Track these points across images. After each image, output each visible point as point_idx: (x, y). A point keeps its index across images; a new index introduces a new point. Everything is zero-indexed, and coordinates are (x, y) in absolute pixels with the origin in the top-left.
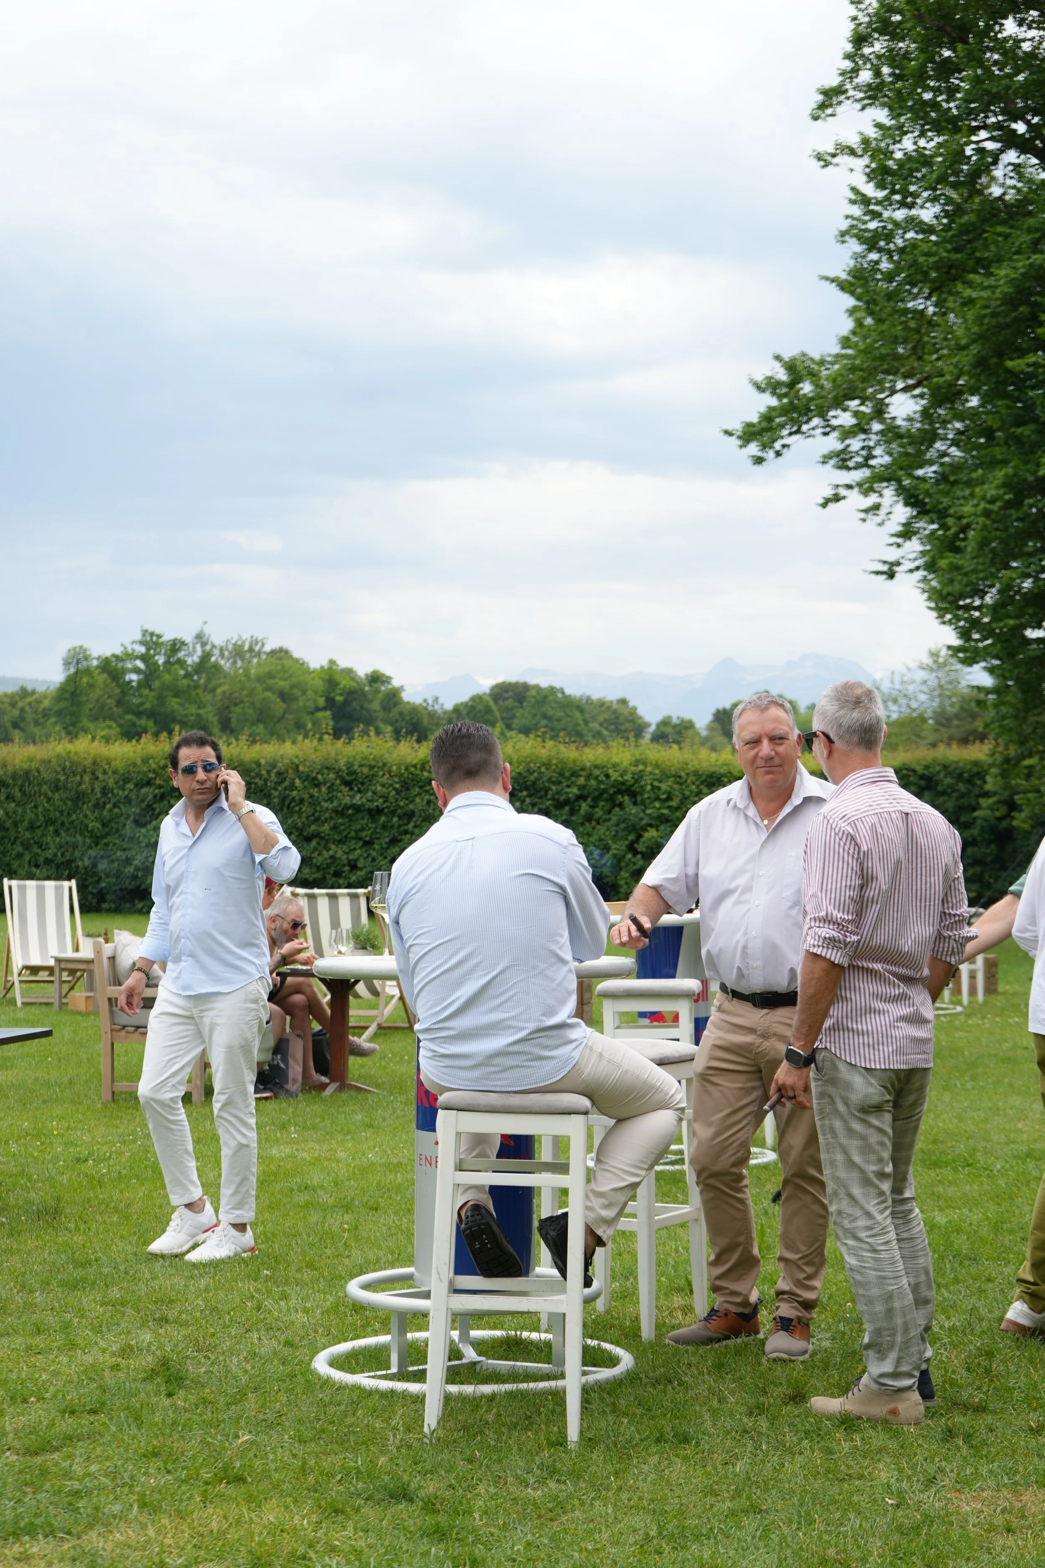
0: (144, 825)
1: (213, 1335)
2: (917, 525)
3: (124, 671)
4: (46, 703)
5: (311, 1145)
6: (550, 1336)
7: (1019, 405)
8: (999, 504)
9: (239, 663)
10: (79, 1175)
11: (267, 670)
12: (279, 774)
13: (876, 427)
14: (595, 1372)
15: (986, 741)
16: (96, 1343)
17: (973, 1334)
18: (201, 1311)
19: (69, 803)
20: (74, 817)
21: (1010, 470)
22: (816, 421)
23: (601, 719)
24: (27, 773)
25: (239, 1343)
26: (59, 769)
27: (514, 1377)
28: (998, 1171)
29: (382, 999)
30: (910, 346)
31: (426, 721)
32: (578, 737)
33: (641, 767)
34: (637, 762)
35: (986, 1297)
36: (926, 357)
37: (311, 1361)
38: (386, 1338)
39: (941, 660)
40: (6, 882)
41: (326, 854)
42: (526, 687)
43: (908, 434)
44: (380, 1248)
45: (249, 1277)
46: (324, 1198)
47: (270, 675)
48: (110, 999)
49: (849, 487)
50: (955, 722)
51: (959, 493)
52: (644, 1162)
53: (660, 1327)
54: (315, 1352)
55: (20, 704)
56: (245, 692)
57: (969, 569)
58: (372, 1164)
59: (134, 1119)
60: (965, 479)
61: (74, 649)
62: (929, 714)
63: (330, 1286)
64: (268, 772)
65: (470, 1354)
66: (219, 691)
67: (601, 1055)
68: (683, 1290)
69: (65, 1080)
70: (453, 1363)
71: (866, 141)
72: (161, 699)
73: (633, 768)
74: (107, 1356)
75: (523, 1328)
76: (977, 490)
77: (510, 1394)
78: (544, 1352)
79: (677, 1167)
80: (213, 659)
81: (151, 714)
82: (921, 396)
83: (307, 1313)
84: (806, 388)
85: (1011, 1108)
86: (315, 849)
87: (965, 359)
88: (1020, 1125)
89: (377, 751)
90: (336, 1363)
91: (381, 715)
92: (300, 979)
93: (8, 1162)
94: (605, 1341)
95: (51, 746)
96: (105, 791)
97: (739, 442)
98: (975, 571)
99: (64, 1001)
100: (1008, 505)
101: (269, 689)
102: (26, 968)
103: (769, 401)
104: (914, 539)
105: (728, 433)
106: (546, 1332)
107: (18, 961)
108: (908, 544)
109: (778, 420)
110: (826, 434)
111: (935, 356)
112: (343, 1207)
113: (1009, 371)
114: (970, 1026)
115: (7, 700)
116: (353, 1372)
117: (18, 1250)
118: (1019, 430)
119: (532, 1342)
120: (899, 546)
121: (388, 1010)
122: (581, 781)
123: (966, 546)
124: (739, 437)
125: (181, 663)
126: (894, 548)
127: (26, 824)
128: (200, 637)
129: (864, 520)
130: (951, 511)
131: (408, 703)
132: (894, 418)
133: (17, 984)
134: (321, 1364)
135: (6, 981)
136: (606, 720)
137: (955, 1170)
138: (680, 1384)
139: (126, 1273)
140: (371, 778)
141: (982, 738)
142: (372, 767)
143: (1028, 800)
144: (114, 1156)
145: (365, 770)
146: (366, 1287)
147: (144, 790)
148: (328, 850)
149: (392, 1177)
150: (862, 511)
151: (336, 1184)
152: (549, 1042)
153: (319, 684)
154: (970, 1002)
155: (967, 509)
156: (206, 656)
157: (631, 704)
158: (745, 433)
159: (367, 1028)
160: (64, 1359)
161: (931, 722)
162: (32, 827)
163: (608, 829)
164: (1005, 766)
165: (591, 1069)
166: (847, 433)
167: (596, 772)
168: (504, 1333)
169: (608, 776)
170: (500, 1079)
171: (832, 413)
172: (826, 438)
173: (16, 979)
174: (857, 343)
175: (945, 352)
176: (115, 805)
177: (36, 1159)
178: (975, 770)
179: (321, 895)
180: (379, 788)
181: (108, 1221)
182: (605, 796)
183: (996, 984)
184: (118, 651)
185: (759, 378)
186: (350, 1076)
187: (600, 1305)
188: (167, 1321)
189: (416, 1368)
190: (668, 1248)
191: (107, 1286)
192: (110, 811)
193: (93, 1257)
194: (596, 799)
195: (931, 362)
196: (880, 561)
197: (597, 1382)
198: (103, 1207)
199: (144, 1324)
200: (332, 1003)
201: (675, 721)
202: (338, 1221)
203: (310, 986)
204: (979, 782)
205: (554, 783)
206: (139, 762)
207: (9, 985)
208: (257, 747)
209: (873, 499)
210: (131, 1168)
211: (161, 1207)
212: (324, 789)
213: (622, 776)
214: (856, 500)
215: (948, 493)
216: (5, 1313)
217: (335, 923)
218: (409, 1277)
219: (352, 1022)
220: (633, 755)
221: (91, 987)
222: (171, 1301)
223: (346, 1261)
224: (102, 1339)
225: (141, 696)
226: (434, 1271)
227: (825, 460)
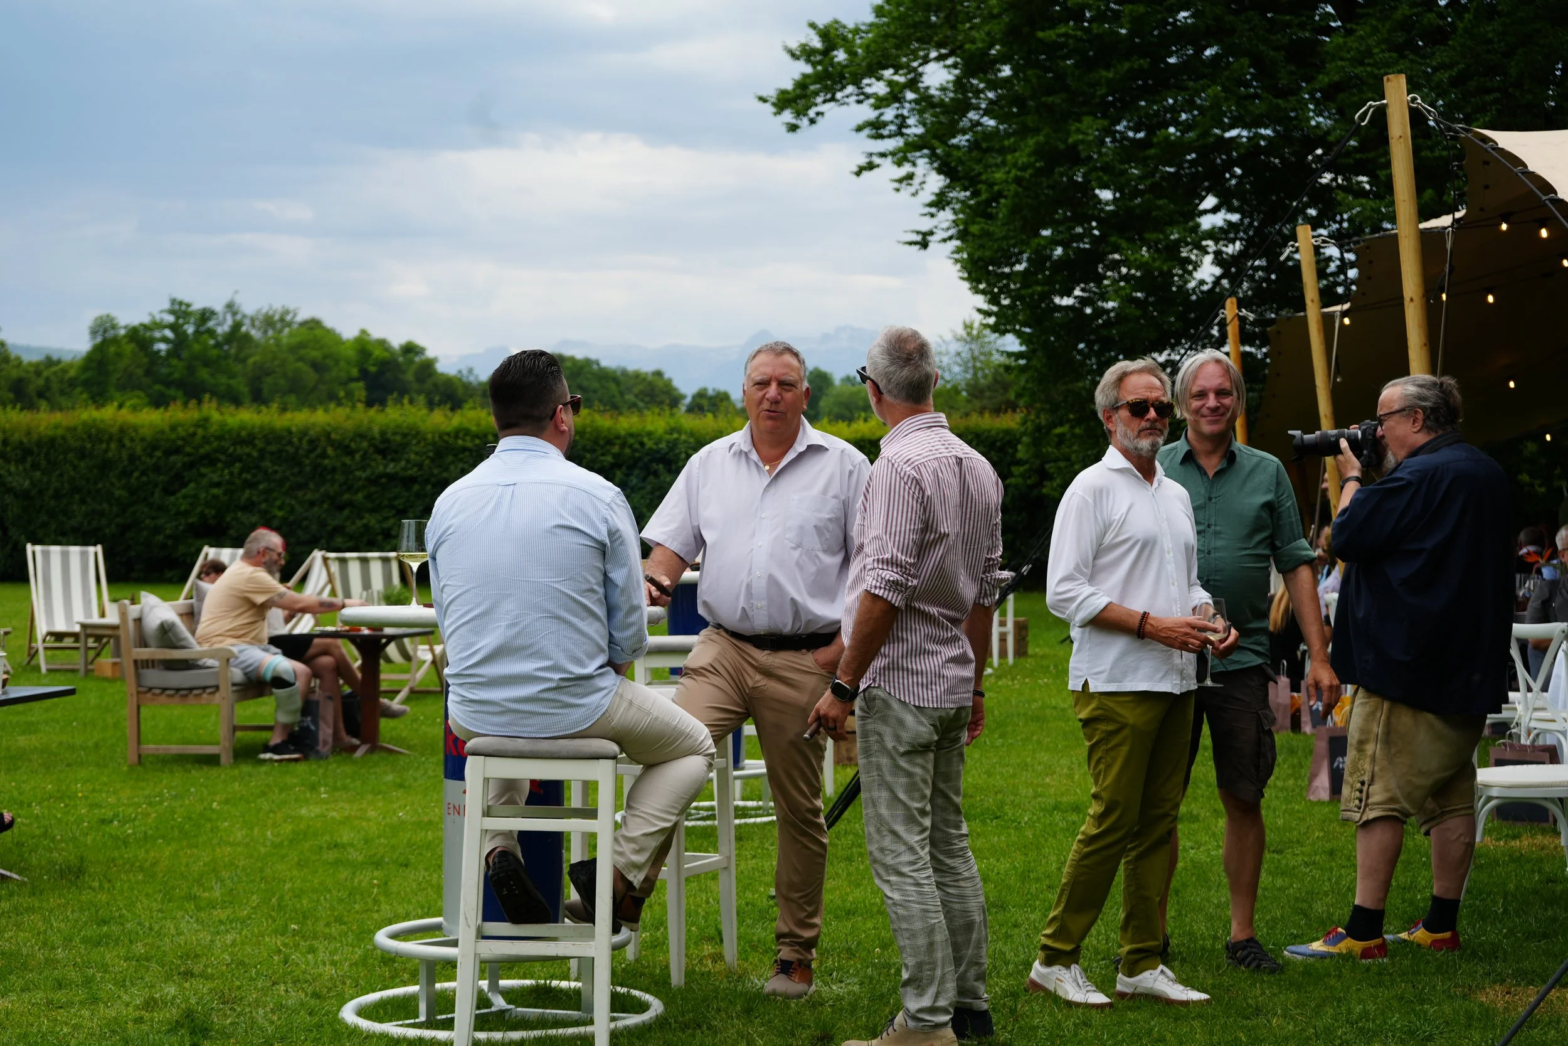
0: (173, 493)
1: (239, 988)
2: (951, 195)
3: (153, 340)
4: (72, 373)
5: (341, 804)
6: (579, 984)
7: (1051, 75)
8: (1030, 171)
9: (270, 333)
10: (104, 836)
11: (298, 339)
12: (311, 441)
13: (910, 95)
14: (624, 1018)
15: (1018, 410)
16: (119, 997)
17: (998, 977)
18: (228, 965)
19: (95, 471)
20: (100, 485)
21: (1041, 138)
22: (850, 89)
23: (636, 390)
24: (52, 441)
25: (266, 995)
26: (85, 436)
27: (542, 1023)
28: (1026, 823)
29: (414, 663)
30: (942, 15)
31: (460, 392)
32: (614, 407)
33: (675, 436)
34: (672, 431)
35: (1012, 942)
36: (960, 26)
37: (339, 1011)
38: (415, 988)
39: (975, 332)
40: (29, 547)
41: (359, 523)
43: (941, 104)
44: (409, 902)
45: (276, 932)
46: (355, 855)
47: (302, 345)
48: (136, 662)
49: (883, 155)
50: (988, 394)
51: (991, 161)
52: (674, 807)
53: (689, 974)
54: (344, 1002)
55: (45, 374)
56: (277, 362)
57: (1000, 235)
58: (403, 823)
59: (161, 781)
60: (997, 146)
61: (101, 318)
62: (963, 385)
63: (359, 940)
64: (300, 440)
65: (499, 1002)
66: (251, 361)
67: (631, 703)
68: (713, 939)
69: (90, 744)
70: (482, 1011)
72: (191, 369)
73: (668, 437)
74: (130, 1009)
75: (552, 977)
76: (1009, 157)
77: (538, 1040)
78: (574, 1000)
79: (709, 823)
80: (244, 329)
81: (181, 384)
82: (955, 66)
83: (335, 966)
84: (841, 56)
85: (1040, 764)
86: (348, 518)
87: (996, 27)
88: (1048, 780)
89: (411, 420)
90: (362, 1012)
91: (415, 386)
92: (328, 640)
93: (31, 824)
94: (635, 988)
95: (76, 413)
96: (132, 458)
97: (773, 110)
98: (1005, 238)
99: (90, 667)
100: (1039, 172)
101: (301, 359)
102: (50, 634)
103: (803, 68)
104: (947, 209)
105: (763, 100)
106: (576, 980)
107: (42, 628)
108: (942, 213)
109: (812, 88)
110: (859, 102)
111: (968, 25)
112: (372, 863)
113: (1040, 41)
114: (1000, 687)
115: (32, 369)
116: (381, 1021)
117: (39, 908)
118: (1050, 99)
119: (561, 990)
120: (932, 215)
121: (420, 674)
123: (997, 213)
124: (774, 104)
125: (211, 333)
126: (928, 218)
127: (51, 492)
128: (230, 307)
129: (898, 190)
130: (984, 177)
131: (442, 374)
132: (928, 88)
133: (41, 651)
134: (348, 1014)
135: (30, 648)
136: (641, 392)
137: (983, 822)
138: (708, 1028)
139: (151, 929)
140: (404, 446)
141: (1013, 407)
142: (405, 435)
143: (1060, 468)
144: (140, 817)
145: (398, 438)
146: (394, 936)
147: (173, 458)
148: (361, 518)
149: (423, 834)
150: (896, 181)
151: (366, 842)
152: (579, 690)
153: (351, 354)
154: (1000, 664)
155: (999, 175)
156: (237, 326)
157: (667, 376)
158: (779, 100)
159: (398, 692)
160: (86, 1013)
161: (964, 394)
162: (57, 495)
163: (642, 498)
164: (1037, 434)
165: (622, 716)
166: (881, 103)
167: (631, 441)
168: (533, 982)
169: (642, 444)
170: (528, 726)
171: (866, 81)
172: (860, 106)
173: (39, 645)
174: (890, 12)
175: (977, 21)
176: (143, 473)
177: (59, 821)
178: (1007, 438)
179: (352, 559)
180: (413, 456)
181: (133, 879)
182: (640, 464)
183: (1026, 646)
184: (146, 320)
185: (794, 45)
186: (381, 738)
187: (630, 952)
188: (192, 975)
189: (444, 1017)
190: (698, 899)
191: (131, 942)
192: (138, 478)
193: (117, 914)
194: (631, 467)
195: (964, 31)
196: (913, 231)
197: (626, 1028)
198: (127, 867)
199: (168, 978)
200: (362, 668)
201: (710, 392)
202: (368, 878)
203: (338, 647)
204: (1010, 451)
205: (589, 451)
206: (167, 429)
207: (33, 652)
208: (288, 415)
209: (907, 168)
210: (157, 828)
211: (187, 865)
212: (358, 457)
213: (656, 444)
214: (889, 170)
215: (979, 161)
216: (26, 969)
217: (367, 584)
218: (438, 928)
219: (384, 686)
220: (668, 423)
221: (117, 653)
222: (197, 956)
223: (376, 916)
224: (126, 993)
225: (169, 366)
226: (462, 917)
227: (859, 129)
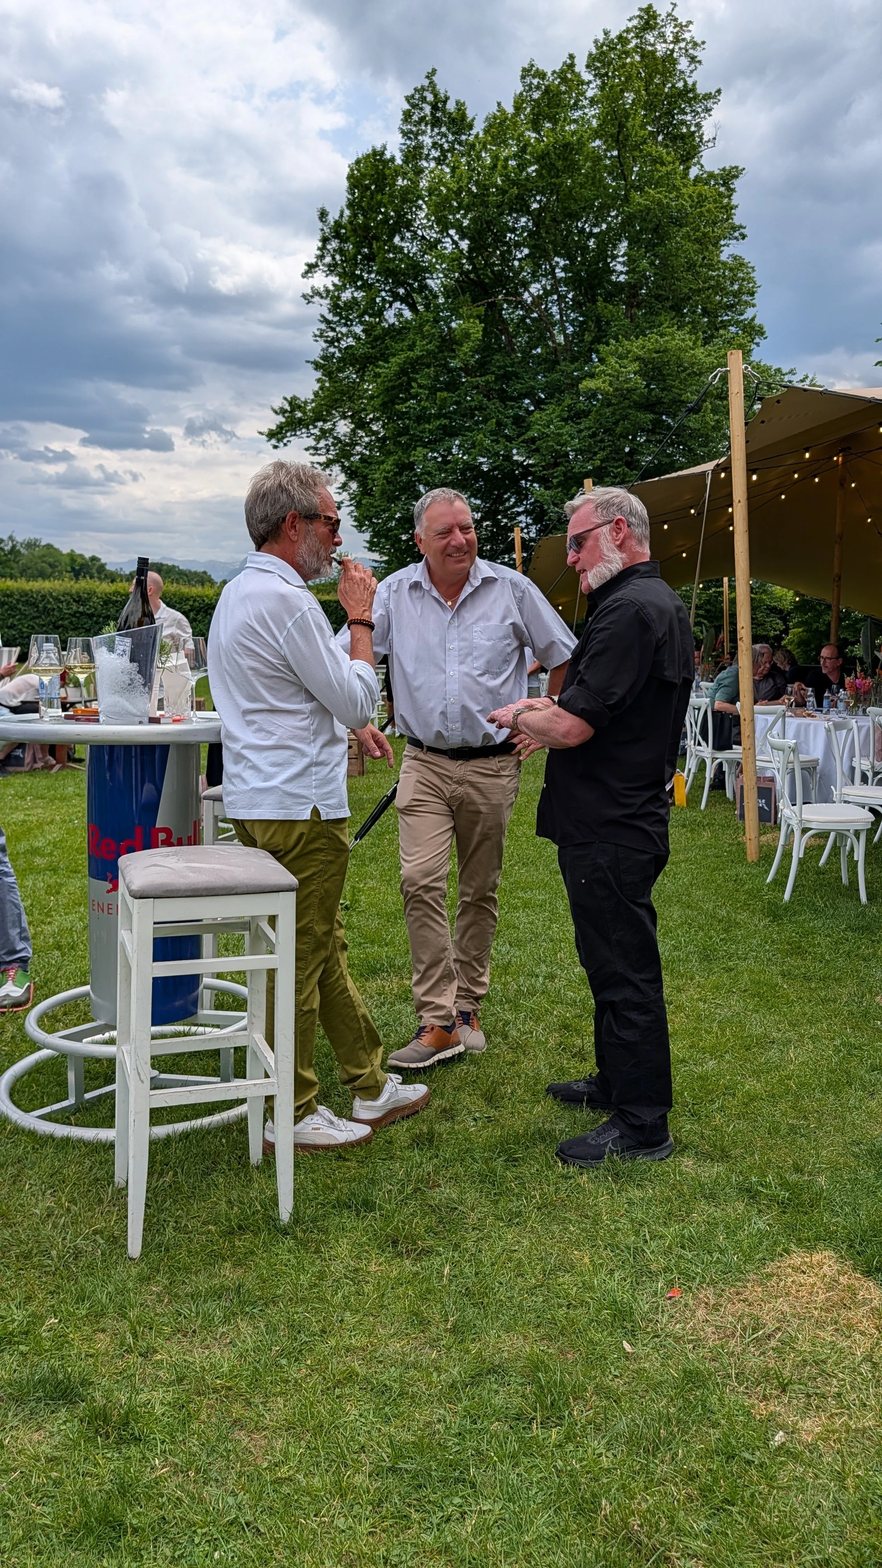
2: (350, 483)
13: (331, 436)
22: (303, 430)
42: (162, 565)
43: (345, 441)
51: (370, 469)
66: (21, 562)
71: (327, 291)
80: (17, 548)
82: (351, 423)
84: (299, 414)
89: (91, 587)
97: (266, 438)
100: (396, 474)
101: (44, 562)
103: (281, 419)
105: (261, 433)
109: (285, 429)
110: (307, 437)
122: (191, 603)
124: (266, 436)
128: (11, 538)
132: (338, 433)
140: (89, 599)
145: (85, 595)
156: (14, 547)
158: (269, 434)
166: (318, 438)
171: (310, 427)
172: (308, 439)
174: (321, 394)
185: (276, 407)
212: (65, 603)
227: (307, 449)
